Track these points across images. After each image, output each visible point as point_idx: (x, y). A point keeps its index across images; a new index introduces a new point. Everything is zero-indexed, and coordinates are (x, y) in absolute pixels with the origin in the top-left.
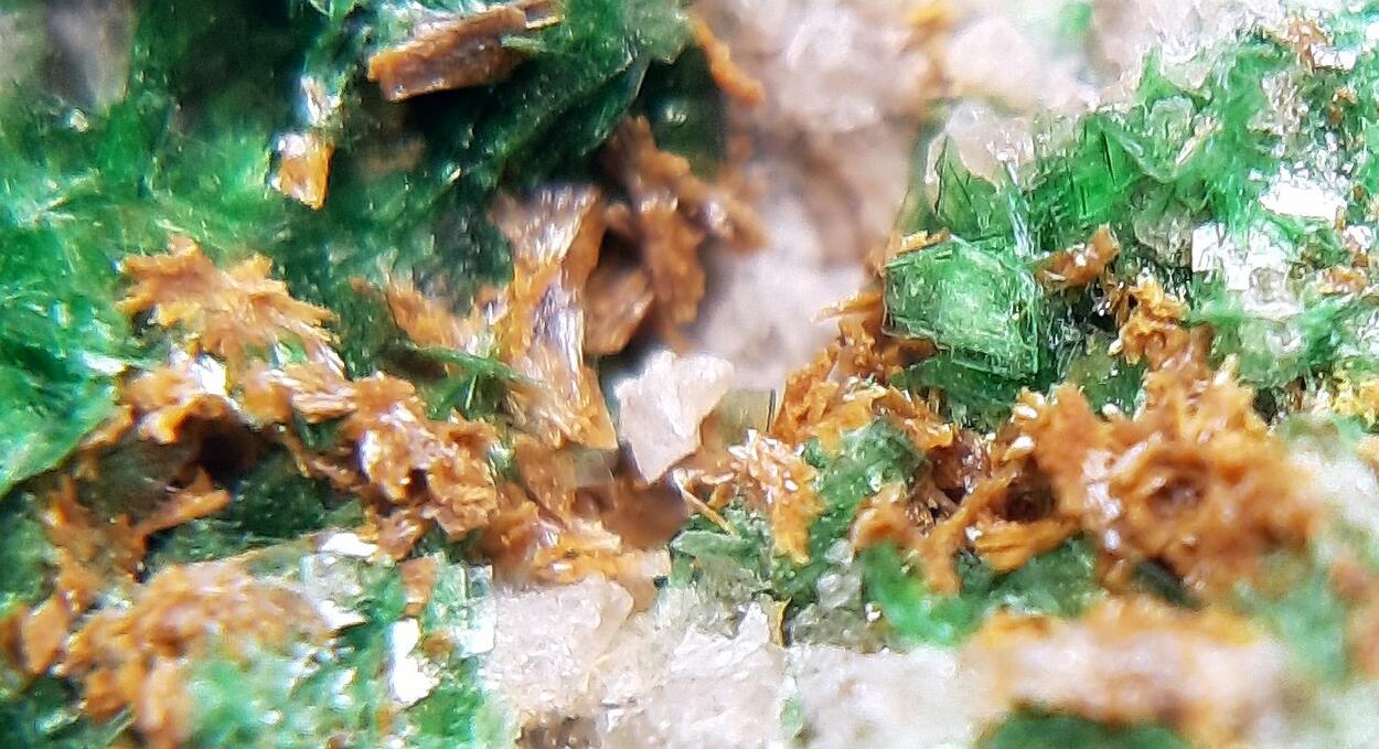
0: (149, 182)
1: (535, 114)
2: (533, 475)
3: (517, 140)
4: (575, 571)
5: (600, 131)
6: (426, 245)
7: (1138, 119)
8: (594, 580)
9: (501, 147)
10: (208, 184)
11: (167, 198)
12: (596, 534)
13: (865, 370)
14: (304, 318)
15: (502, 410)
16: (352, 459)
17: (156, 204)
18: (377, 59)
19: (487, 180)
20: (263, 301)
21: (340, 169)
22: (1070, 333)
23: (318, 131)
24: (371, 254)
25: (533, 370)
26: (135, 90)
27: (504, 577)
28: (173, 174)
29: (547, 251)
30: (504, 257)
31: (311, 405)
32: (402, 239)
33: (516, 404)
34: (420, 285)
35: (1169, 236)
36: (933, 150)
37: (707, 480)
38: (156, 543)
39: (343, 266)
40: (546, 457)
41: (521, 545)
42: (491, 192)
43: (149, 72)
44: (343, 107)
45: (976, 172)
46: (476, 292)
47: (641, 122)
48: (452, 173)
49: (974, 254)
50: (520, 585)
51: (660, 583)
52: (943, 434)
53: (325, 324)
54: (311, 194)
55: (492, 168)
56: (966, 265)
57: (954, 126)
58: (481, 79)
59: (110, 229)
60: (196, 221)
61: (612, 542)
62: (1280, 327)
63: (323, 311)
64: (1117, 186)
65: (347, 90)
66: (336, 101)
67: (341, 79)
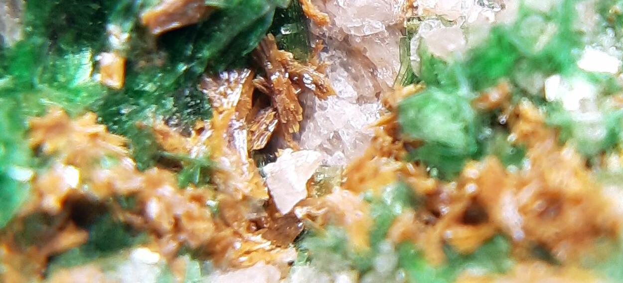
0: (36, 80)
1: (223, 36)
2: (229, 214)
3: (214, 50)
4: (250, 260)
5: (254, 44)
6: (169, 103)
7: (517, 26)
8: (260, 264)
9: (206, 53)
10: (61, 79)
11: (44, 87)
12: (259, 241)
13: (389, 154)
14: (114, 143)
15: (211, 182)
16: (141, 212)
17: (40, 91)
18: (146, 15)
19: (199, 70)
20: (95, 136)
21: (129, 68)
22: (488, 132)
23: (118, 52)
24: (143, 109)
25: (225, 162)
26: (29, 35)
27: (217, 265)
28: (47, 76)
29: (228, 103)
30: (207, 106)
31: (124, 186)
32: (158, 100)
33: (218, 180)
34: (167, 122)
35: (534, 82)
36: (414, 44)
37: (314, 212)
38: (51, 259)
39: (130, 116)
40: (234, 205)
41: (225, 250)
42: (201, 75)
43: (35, 27)
44: (130, 38)
45: (437, 54)
46: (193, 124)
47: (270, 37)
48: (182, 68)
49: (439, 95)
50: (224, 268)
51: (291, 264)
52: (428, 184)
53: (125, 145)
54: (116, 82)
55: (201, 63)
56: (436, 101)
57: (423, 31)
58: (195, 21)
59: (18, 104)
60: (59, 98)
61: (267, 245)
62: (593, 125)
63: (123, 139)
64: (508, 59)
65: (132, 31)
66: (126, 36)
67: (129, 25)
